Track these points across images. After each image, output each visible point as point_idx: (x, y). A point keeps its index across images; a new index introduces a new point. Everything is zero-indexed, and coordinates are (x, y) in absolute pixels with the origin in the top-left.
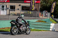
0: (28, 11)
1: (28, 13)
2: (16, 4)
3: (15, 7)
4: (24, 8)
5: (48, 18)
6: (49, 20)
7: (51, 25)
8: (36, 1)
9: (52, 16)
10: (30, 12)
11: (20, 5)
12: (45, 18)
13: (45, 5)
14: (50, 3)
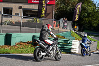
0: (35, 19)
1: (33, 21)
3: (12, 11)
4: (27, 13)
5: (69, 31)
6: (70, 34)
7: (73, 43)
8: (48, 1)
9: (76, 27)
10: (38, 20)
11: (20, 8)
12: (63, 30)
13: (64, 9)
14: (73, 6)
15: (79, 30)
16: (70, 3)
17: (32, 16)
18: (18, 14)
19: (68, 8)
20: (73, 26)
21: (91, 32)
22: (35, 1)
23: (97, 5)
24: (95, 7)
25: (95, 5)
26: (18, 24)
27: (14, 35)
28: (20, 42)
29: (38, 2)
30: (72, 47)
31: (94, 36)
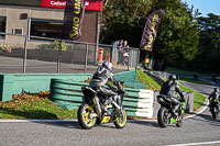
0: (56, 42)
1: (53, 46)
2: (8, 9)
3: (4, 24)
4: (38, 29)
5: (132, 69)
6: (135, 77)
7: (140, 95)
8: (87, 4)
9: (147, 61)
10: (65, 45)
11: (24, 16)
12: (120, 67)
13: (121, 20)
14: (141, 13)
15: (155, 68)
16: (134, 7)
17: (49, 35)
18: (18, 32)
19: (131, 20)
20: (142, 59)
21: (182, 72)
22: (57, 3)
23: (193, 13)
24: (191, 17)
25: (190, 13)
26: (17, 53)
27: (8, 78)
28: (24, 92)
29: (64, 4)
30: (139, 105)
31: (188, 80)
